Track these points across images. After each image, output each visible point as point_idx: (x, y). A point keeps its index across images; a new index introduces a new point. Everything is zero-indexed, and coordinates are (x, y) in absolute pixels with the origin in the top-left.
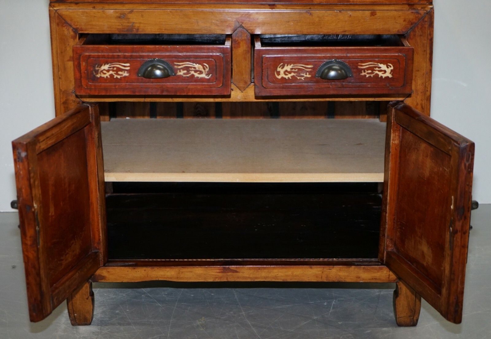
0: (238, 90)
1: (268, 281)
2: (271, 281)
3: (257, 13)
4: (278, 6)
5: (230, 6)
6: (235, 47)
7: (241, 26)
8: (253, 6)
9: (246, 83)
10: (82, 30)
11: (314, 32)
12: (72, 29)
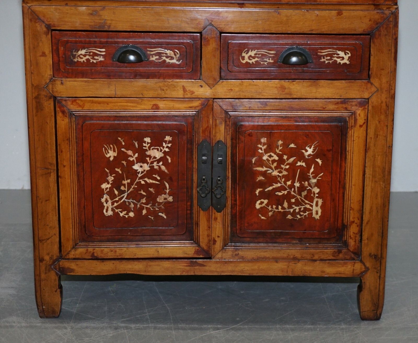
0: (207, 86)
1: (234, 274)
2: (237, 275)
3: (226, 12)
4: (247, 5)
5: (200, 4)
6: (204, 45)
7: (211, 24)
8: (223, 5)
9: (215, 79)
10: (55, 27)
11: (282, 31)
12: (45, 24)
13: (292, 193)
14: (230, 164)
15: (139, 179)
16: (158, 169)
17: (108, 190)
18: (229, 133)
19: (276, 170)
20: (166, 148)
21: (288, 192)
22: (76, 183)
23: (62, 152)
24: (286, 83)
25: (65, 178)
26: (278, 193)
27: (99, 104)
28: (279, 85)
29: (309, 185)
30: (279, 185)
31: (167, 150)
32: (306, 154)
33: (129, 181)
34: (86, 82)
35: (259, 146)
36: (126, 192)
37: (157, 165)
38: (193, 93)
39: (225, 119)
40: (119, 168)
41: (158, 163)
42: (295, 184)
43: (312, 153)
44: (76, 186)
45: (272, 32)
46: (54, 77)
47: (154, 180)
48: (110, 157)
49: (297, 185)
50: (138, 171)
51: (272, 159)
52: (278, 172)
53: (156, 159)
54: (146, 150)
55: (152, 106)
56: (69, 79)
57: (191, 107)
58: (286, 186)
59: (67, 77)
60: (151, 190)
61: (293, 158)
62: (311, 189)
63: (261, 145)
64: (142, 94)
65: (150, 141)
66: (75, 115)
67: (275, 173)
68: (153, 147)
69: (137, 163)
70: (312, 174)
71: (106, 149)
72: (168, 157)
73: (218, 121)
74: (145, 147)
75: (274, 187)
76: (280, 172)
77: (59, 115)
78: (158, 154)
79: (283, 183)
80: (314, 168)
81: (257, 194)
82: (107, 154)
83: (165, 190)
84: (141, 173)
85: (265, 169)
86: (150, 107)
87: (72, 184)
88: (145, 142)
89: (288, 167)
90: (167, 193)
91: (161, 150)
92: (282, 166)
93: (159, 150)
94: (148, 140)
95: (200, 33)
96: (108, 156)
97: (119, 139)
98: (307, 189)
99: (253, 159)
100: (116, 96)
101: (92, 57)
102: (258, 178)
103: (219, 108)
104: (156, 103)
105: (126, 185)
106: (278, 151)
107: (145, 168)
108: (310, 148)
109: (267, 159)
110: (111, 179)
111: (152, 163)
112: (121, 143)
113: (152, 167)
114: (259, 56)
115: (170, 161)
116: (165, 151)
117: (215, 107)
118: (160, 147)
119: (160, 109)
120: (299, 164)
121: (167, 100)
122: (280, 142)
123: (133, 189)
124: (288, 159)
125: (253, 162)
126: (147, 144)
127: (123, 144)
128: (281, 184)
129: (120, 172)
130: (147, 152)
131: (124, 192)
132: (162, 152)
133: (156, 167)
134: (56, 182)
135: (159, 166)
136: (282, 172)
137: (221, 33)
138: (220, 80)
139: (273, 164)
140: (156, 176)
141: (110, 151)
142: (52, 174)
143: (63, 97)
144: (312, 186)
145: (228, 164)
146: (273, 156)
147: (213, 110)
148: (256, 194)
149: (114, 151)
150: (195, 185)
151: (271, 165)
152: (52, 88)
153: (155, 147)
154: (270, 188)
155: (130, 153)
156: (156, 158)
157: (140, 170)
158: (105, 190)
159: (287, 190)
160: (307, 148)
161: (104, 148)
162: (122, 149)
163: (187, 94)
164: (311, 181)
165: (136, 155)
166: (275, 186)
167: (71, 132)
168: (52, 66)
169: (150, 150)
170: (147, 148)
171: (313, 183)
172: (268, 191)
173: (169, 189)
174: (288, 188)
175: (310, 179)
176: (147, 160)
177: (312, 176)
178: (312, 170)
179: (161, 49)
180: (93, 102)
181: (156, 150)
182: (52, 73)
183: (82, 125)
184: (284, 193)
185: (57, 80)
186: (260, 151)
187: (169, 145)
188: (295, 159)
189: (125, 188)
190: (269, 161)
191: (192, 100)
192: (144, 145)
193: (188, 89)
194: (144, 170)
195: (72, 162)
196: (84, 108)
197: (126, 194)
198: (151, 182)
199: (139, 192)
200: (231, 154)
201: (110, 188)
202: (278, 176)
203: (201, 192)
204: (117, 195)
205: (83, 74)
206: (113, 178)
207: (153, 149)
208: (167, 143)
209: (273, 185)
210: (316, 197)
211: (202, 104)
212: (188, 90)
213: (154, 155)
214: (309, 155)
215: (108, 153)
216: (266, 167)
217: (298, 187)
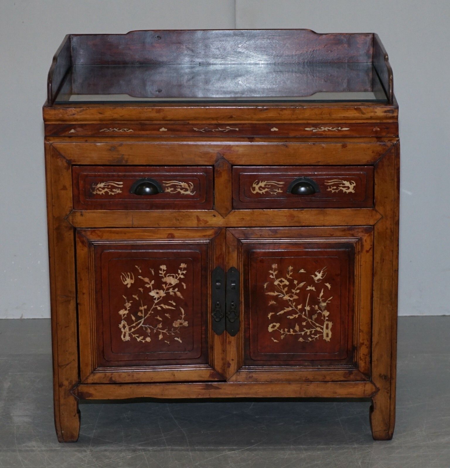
0: (220, 216)
1: (249, 397)
2: (251, 397)
3: (237, 146)
4: (256, 139)
5: (212, 139)
6: (217, 177)
7: (222, 158)
8: (233, 139)
9: (227, 209)
10: (75, 162)
11: (289, 163)
12: (65, 160)
13: (303, 317)
14: (242, 289)
15: (155, 305)
16: (174, 296)
17: (126, 316)
18: (241, 260)
19: (287, 294)
20: (181, 275)
21: (299, 315)
22: (95, 310)
23: (81, 280)
24: (295, 212)
25: (84, 305)
26: (289, 316)
27: (117, 234)
28: (288, 214)
29: (320, 308)
30: (290, 309)
31: (182, 277)
32: (316, 279)
33: (146, 307)
34: (104, 213)
35: (271, 272)
36: (142, 318)
37: (172, 291)
38: (206, 222)
39: (238, 247)
40: (136, 295)
41: (174, 289)
42: (306, 308)
43: (321, 278)
44: (95, 313)
45: (281, 164)
46: (74, 208)
47: (170, 306)
48: (127, 284)
49: (308, 308)
50: (154, 298)
51: (283, 283)
52: (289, 296)
53: (172, 286)
54: (162, 277)
55: (167, 235)
56: (88, 211)
57: (205, 236)
58: (297, 309)
59: (87, 209)
60: (167, 315)
61: (303, 283)
62: (321, 312)
63: (272, 271)
64: (158, 224)
65: (165, 269)
66: (94, 244)
67: (287, 297)
68: (169, 274)
69: (153, 290)
70: (322, 298)
71: (123, 277)
72: (183, 284)
73: (230, 249)
74: (161, 274)
75: (285, 311)
76: (291, 296)
77: (79, 245)
78: (173, 281)
79: (294, 307)
80: (323, 292)
81: (270, 318)
82: (124, 282)
83: (181, 315)
84: (157, 300)
85: (276, 294)
86: (166, 236)
87: (91, 311)
88: (161, 270)
89: (298, 291)
90: (183, 318)
91: (176, 277)
92: (293, 291)
93: (175, 276)
94: (163, 267)
95: (213, 166)
96: (125, 283)
97: (137, 266)
98: (317, 312)
99: (265, 284)
100: (134, 226)
101: (110, 190)
102: (270, 302)
103: (232, 236)
104: (171, 233)
105: (143, 311)
106: (288, 276)
107: (162, 294)
108: (319, 273)
109: (278, 284)
110: (128, 305)
111: (168, 289)
112: (138, 270)
113: (168, 294)
114: (268, 186)
115: (185, 287)
116: (180, 278)
117: (228, 236)
118: (175, 274)
119: (175, 238)
120: (309, 288)
121: (181, 229)
122: (291, 268)
123: (149, 315)
124: (298, 284)
125: (265, 287)
126: (163, 272)
127: (140, 271)
128: (293, 308)
129: (137, 299)
130: (163, 279)
131: (141, 318)
132: (178, 278)
133: (172, 293)
134: (75, 309)
135: (175, 293)
136: (293, 297)
137: (233, 165)
138: (232, 209)
139: (284, 289)
140: (172, 302)
141: (127, 279)
142: (72, 301)
143: (83, 228)
144: (322, 310)
145: (241, 289)
146: (284, 282)
147: (226, 239)
148: (268, 318)
149: (132, 278)
150: (209, 310)
151: (282, 290)
152: (73, 220)
153: (170, 275)
154: (282, 312)
155: (147, 280)
156: (172, 284)
157: (156, 296)
158: (122, 316)
159: (298, 313)
160: (316, 273)
161: (121, 276)
162: (139, 277)
163: (201, 224)
164: (321, 304)
165: (153, 282)
166: (287, 310)
167: (90, 260)
168: (72, 198)
169: (165, 277)
170: (163, 275)
171: (322, 307)
172: (280, 314)
173: (184, 314)
174: (298, 312)
175: (320, 302)
176: (163, 287)
177: (322, 300)
178: (322, 294)
179: (176, 182)
180: (111, 232)
181: (171, 277)
182: (72, 206)
183: (101, 254)
184: (295, 317)
185: (77, 212)
186: (271, 276)
187: (184, 272)
188: (305, 284)
189: (142, 314)
190: (280, 285)
191: (206, 229)
192: (160, 272)
193: (201, 218)
194: (160, 297)
195: (91, 289)
196: (102, 239)
197: (144, 319)
198: (167, 308)
199: (155, 318)
200: (243, 280)
201: (127, 314)
202: (289, 299)
203: (215, 317)
204: (134, 321)
205: (102, 206)
206: (130, 305)
207: (168, 276)
208: (182, 270)
209: (285, 309)
210: (326, 320)
211: (216, 233)
212: (201, 220)
213: (170, 282)
214: (319, 280)
215: (126, 280)
216: (278, 292)
217: (308, 310)
